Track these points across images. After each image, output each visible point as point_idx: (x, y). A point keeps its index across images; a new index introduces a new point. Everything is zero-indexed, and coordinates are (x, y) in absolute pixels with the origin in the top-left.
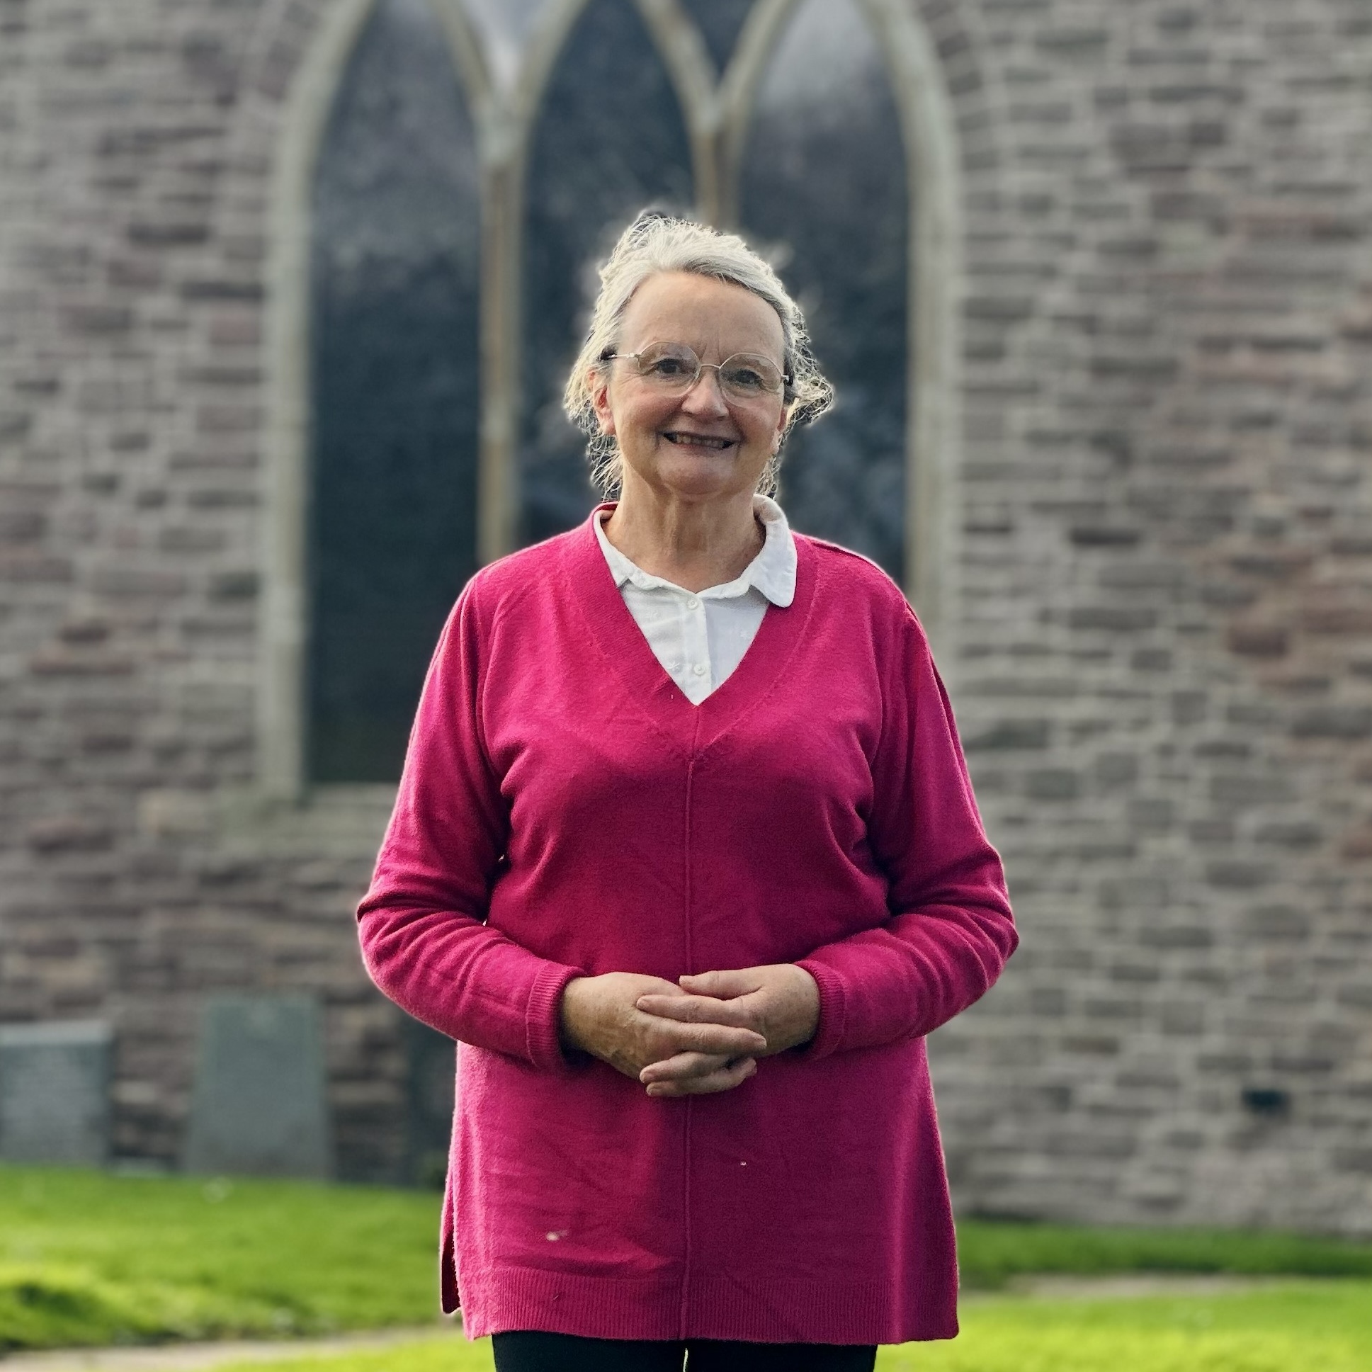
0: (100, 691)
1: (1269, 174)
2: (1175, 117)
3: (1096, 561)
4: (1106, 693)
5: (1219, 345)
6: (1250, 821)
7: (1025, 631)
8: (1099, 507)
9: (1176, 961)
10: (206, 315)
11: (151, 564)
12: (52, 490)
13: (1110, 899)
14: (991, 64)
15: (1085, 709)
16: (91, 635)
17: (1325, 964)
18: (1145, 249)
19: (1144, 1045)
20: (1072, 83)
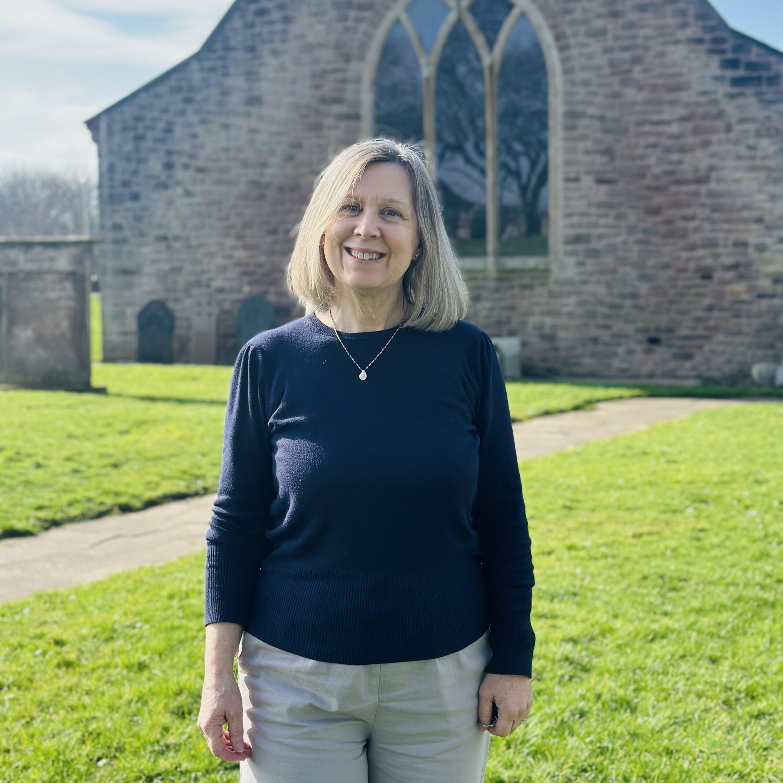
1: (657, 71)
2: (627, 55)
3: (604, 188)
5: (641, 123)
6: (651, 262)
7: (583, 209)
8: (605, 172)
9: (628, 303)
10: (344, 124)
12: (301, 177)
13: (609, 285)
14: (572, 41)
15: (601, 231)
17: (671, 302)
18: (618, 95)
19: (618, 326)
20: (595, 46)
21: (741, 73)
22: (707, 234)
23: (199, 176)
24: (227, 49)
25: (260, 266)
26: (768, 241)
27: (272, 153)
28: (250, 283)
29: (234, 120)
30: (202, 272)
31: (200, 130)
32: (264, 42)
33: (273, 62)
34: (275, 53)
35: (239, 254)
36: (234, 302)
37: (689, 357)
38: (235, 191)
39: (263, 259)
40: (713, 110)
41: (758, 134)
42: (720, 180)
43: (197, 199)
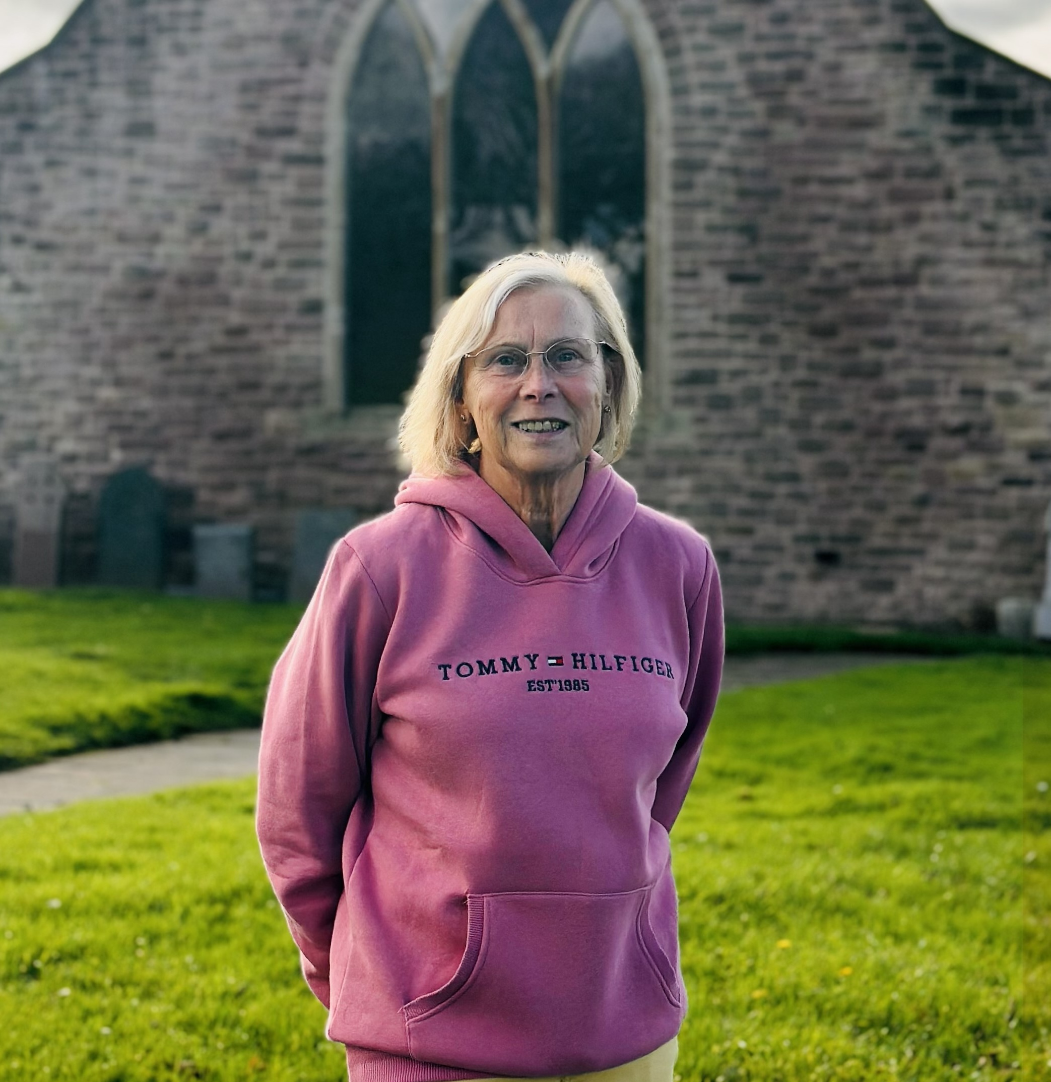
0: (244, 359)
1: (826, 95)
2: (779, 67)
3: (740, 290)
4: (747, 356)
5: (802, 181)
6: (819, 418)
7: (706, 325)
8: (742, 262)
9: (783, 489)
10: (295, 172)
11: (269, 296)
12: (219, 260)
13: (749, 458)
14: (686, 41)
15: (735, 364)
16: (239, 331)
17: (856, 489)
18: (763, 134)
19: (766, 530)
20: (726, 51)
21: (969, 102)
22: (916, 373)
23: (41, 257)
24: (97, 41)
25: (141, 414)
26: (1020, 387)
27: (169, 218)
28: (125, 446)
29: (104, 163)
30: (40, 425)
31: (45, 178)
32: (161, 30)
33: (176, 64)
34: (180, 50)
35: (107, 393)
36: (95, 478)
37: (887, 586)
38: (102, 283)
39: (145, 403)
40: (923, 163)
41: (1000, 205)
42: (936, 282)
43: (36, 297)
